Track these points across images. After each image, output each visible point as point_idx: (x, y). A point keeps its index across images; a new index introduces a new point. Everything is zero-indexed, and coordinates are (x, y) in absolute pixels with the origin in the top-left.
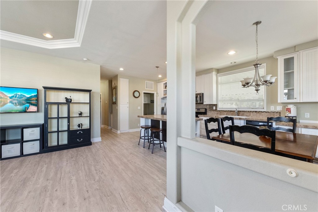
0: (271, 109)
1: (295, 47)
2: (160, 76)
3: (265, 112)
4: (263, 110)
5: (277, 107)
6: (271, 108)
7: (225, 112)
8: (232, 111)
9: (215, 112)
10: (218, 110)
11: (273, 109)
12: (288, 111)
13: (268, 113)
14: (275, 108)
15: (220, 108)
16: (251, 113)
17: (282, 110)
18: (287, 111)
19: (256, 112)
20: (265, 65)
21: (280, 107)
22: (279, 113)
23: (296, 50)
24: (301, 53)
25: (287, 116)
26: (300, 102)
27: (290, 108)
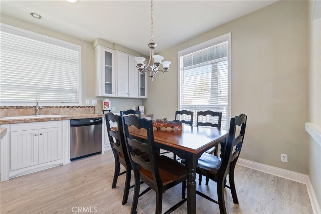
0: (87, 104)
1: (114, 44)
3: (80, 106)
4: (77, 105)
5: (92, 101)
6: (87, 102)
11: (89, 104)
12: (107, 105)
13: (83, 108)
14: (91, 102)
16: (61, 109)
17: (96, 104)
19: (68, 107)
20: (80, 47)
21: (94, 101)
22: (94, 107)
23: (115, 48)
24: (117, 52)
25: (106, 110)
26: (116, 96)
27: (108, 103)
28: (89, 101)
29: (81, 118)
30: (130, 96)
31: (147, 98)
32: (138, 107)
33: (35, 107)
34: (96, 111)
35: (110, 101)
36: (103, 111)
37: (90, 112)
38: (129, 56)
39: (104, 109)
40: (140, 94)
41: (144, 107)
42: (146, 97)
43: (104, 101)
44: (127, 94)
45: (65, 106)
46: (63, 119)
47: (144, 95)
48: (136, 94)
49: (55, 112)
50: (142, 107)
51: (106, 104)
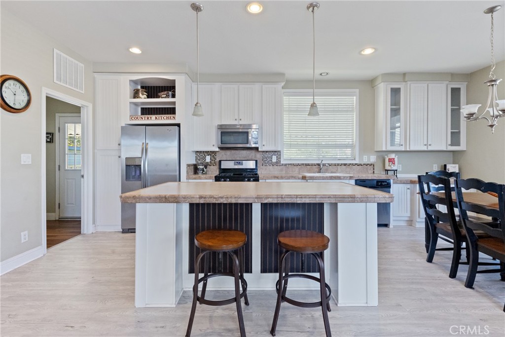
0: (364, 161)
1: (404, 74)
2: (136, 50)
3: (357, 164)
4: (354, 162)
5: (371, 157)
6: (364, 159)
7: (295, 167)
8: (308, 165)
9: (275, 167)
10: (282, 163)
11: (367, 161)
12: (393, 163)
13: (360, 166)
14: (369, 159)
15: (285, 160)
16: (339, 167)
17: (376, 161)
18: (391, 163)
19: (345, 165)
20: (357, 91)
21: (373, 157)
22: (372, 165)
23: (406, 80)
24: (409, 85)
25: (391, 169)
26: (406, 150)
27: (394, 159)
28: (366, 157)
29: (367, 178)
30: (430, 148)
31: (465, 149)
32: (445, 166)
33: (319, 165)
34: (375, 170)
35: (397, 156)
36: (386, 170)
37: (368, 172)
38: (429, 85)
39: (387, 168)
40: (449, 142)
41: (457, 166)
42: (463, 147)
43: (388, 156)
44: (425, 145)
45: (342, 164)
46: (351, 178)
47: (459, 145)
48: (442, 143)
49: (333, 170)
50: (454, 165)
51: (392, 161)
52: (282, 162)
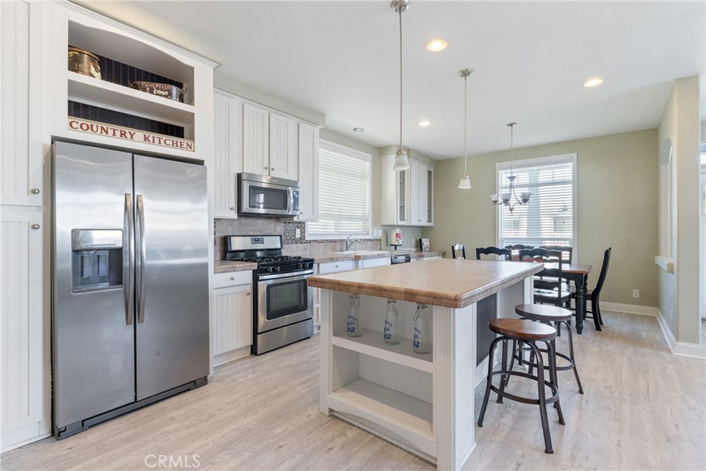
0: (375, 236)
3: (370, 240)
9: (299, 245)
13: (372, 242)
15: (310, 234)
19: (363, 240)
25: (398, 244)
26: (408, 225)
27: (400, 234)
28: (376, 231)
30: (421, 224)
31: (433, 226)
32: (421, 240)
36: (392, 245)
37: (377, 248)
39: (394, 243)
40: (426, 220)
41: (428, 239)
44: (418, 221)
47: (430, 222)
52: (307, 238)
